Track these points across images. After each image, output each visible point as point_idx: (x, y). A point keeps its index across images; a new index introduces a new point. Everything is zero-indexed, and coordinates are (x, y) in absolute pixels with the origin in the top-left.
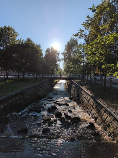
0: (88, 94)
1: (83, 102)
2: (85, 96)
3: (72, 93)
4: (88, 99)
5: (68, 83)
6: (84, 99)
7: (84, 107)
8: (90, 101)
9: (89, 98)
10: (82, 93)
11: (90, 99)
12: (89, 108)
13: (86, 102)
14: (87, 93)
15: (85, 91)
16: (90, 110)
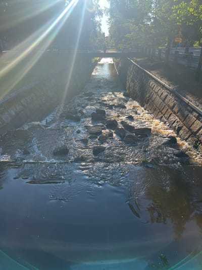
0: (163, 86)
1: (153, 101)
2: (156, 90)
3: (128, 84)
4: (163, 96)
5: (117, 64)
6: (155, 96)
7: (155, 110)
8: (166, 100)
9: (165, 94)
10: (151, 83)
11: (167, 96)
12: (164, 111)
13: (158, 100)
14: (161, 84)
15: (156, 81)
16: (166, 116)
